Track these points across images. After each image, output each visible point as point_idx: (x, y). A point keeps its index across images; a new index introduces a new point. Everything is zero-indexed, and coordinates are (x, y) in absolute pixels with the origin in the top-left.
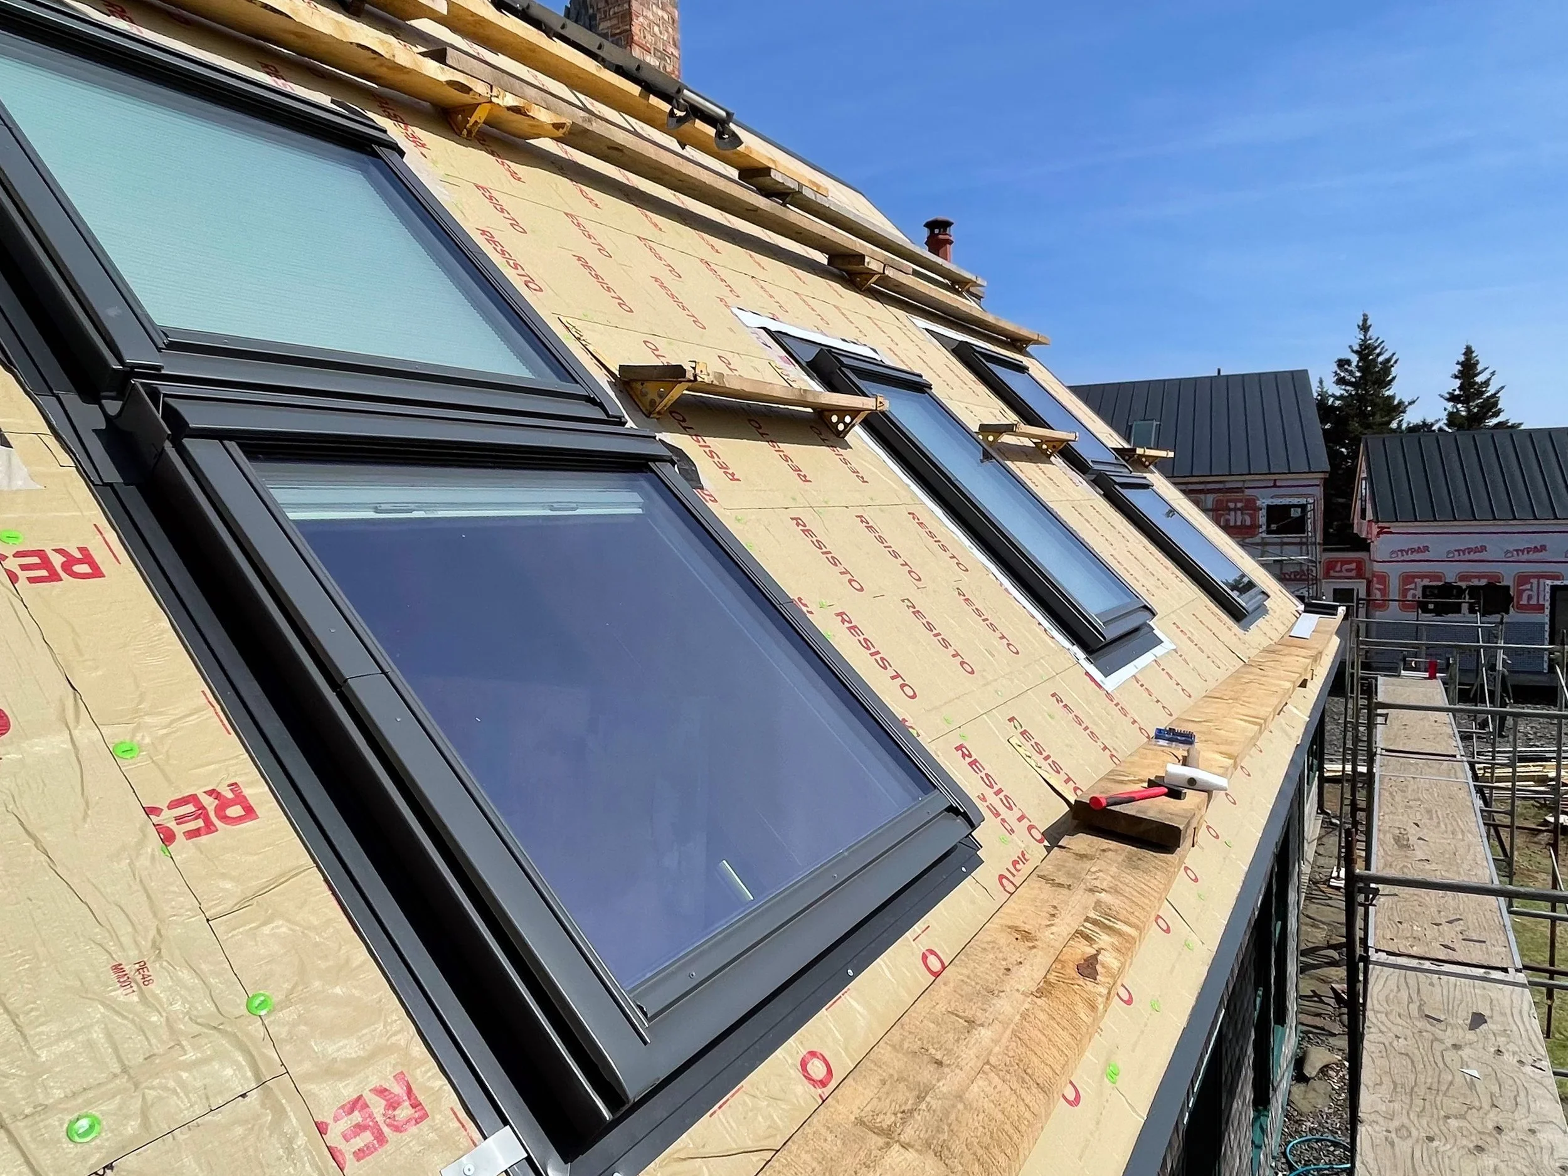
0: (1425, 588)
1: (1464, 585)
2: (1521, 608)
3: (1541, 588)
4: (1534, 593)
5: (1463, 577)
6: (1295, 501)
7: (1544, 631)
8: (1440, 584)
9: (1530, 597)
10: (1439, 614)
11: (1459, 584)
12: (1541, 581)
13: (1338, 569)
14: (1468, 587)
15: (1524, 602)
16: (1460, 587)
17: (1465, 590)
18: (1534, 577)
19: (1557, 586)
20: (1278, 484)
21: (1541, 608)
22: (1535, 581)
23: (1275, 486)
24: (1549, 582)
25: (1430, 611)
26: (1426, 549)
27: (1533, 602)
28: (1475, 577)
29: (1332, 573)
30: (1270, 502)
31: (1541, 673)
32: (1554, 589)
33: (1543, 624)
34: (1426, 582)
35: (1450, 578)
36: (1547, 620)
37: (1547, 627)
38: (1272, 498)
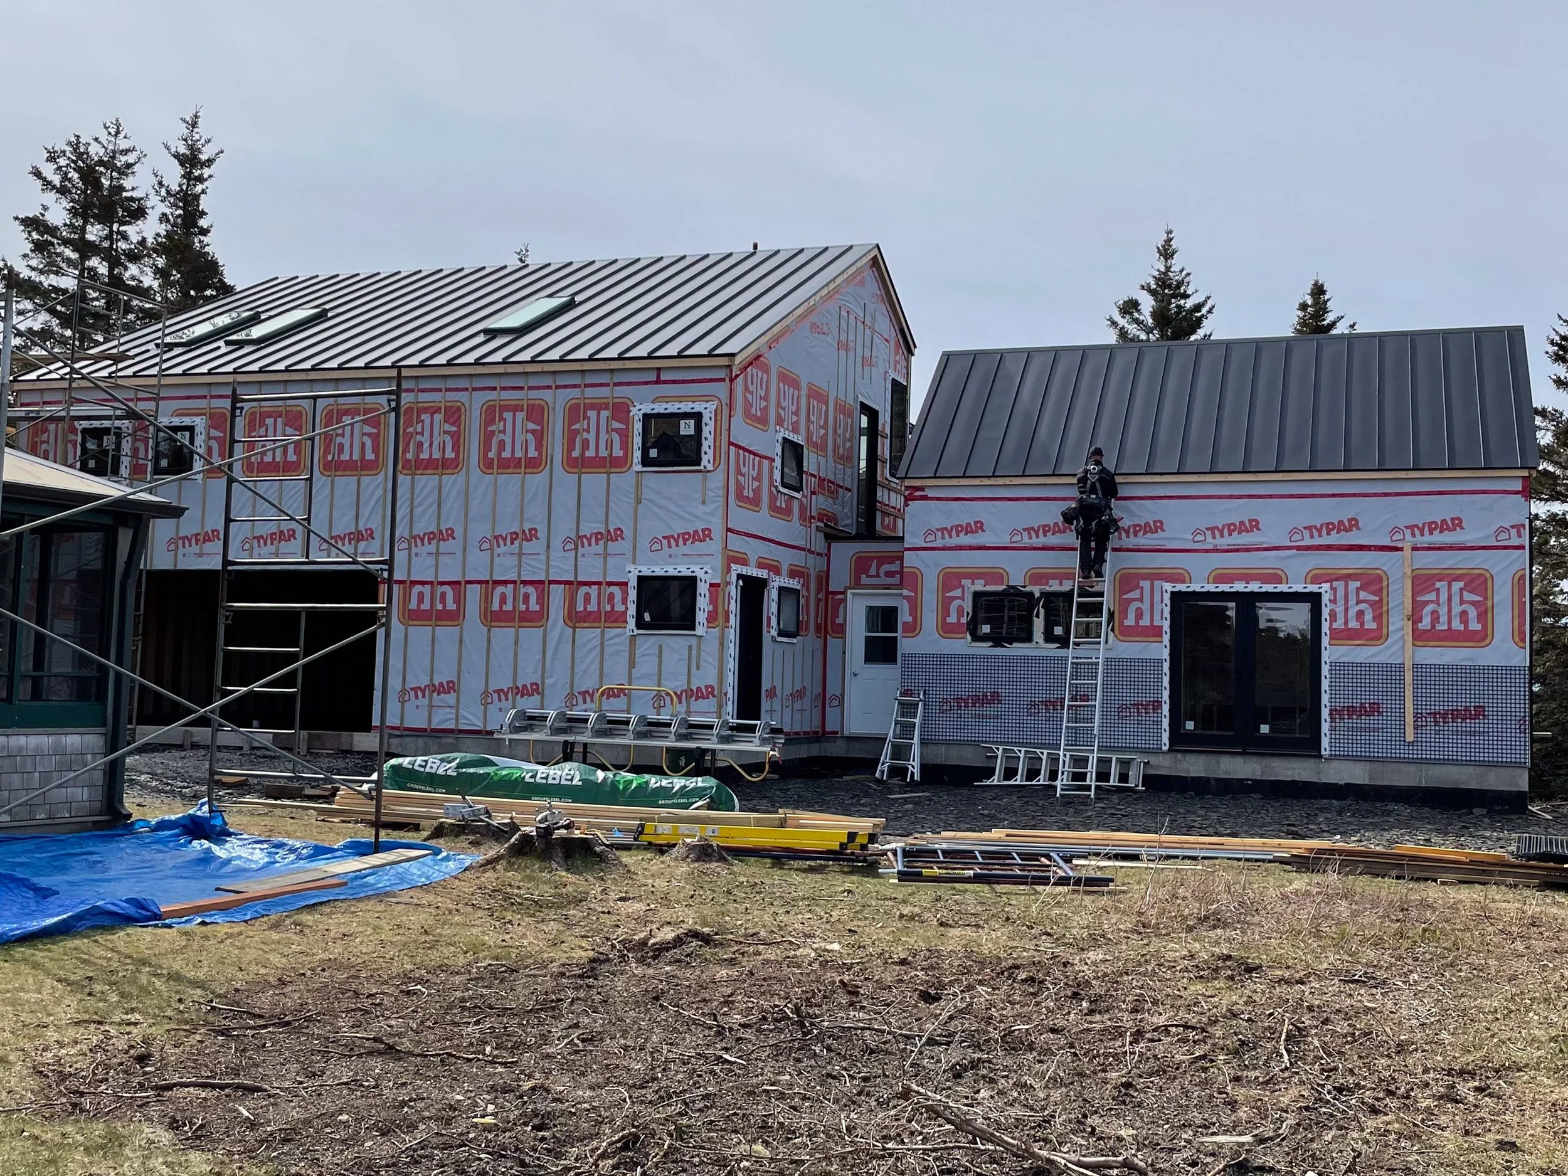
0: (977, 595)
1: (1036, 590)
2: (1128, 633)
3: (1157, 598)
4: (1146, 606)
5: (1038, 577)
6: (686, 407)
7: (1161, 673)
8: (1000, 588)
9: (1139, 615)
10: (998, 643)
11: (1028, 589)
12: (1156, 582)
13: (873, 571)
14: (1045, 595)
15: (1130, 621)
16: (1031, 594)
17: (1039, 599)
18: (1146, 577)
19: (1179, 592)
20: (664, 376)
21: (1157, 632)
22: (1146, 584)
23: (658, 382)
24: (1168, 587)
25: (984, 638)
26: (979, 526)
27: (1145, 622)
28: (1053, 576)
29: (864, 579)
30: (647, 408)
31: (1158, 751)
32: (1175, 595)
33: (1160, 662)
34: (979, 586)
35: (1017, 579)
36: (1166, 654)
37: (1166, 667)
38: (653, 402)
